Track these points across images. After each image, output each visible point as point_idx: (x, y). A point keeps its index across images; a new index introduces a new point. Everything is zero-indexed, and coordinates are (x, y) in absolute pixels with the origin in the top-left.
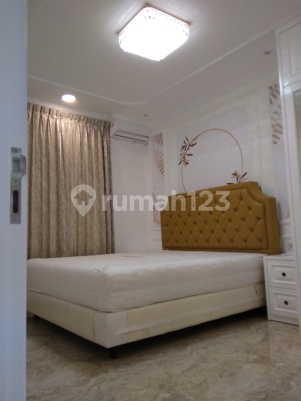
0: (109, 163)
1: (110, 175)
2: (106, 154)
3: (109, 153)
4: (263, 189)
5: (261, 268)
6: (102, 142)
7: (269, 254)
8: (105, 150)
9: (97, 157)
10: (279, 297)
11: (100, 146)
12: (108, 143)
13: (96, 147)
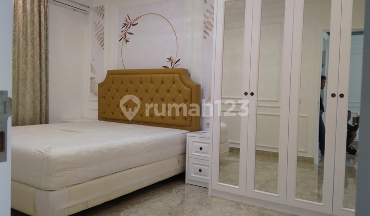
0: (46, 29)
1: (47, 42)
2: (43, 20)
3: (46, 19)
4: (192, 75)
5: (185, 142)
6: (39, 6)
7: (191, 131)
8: (42, 15)
9: (33, 22)
10: (196, 166)
11: (36, 10)
12: (46, 8)
13: (32, 10)
